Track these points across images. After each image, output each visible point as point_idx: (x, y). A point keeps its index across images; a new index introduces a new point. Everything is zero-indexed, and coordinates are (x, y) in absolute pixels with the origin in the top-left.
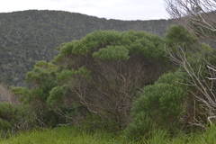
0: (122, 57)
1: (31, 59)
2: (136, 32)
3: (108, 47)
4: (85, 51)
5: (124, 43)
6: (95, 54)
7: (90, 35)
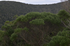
0: (42, 24)
1: (3, 17)
2: (47, 13)
3: (36, 19)
4: (26, 21)
5: (42, 17)
6: (30, 22)
7: (28, 14)
